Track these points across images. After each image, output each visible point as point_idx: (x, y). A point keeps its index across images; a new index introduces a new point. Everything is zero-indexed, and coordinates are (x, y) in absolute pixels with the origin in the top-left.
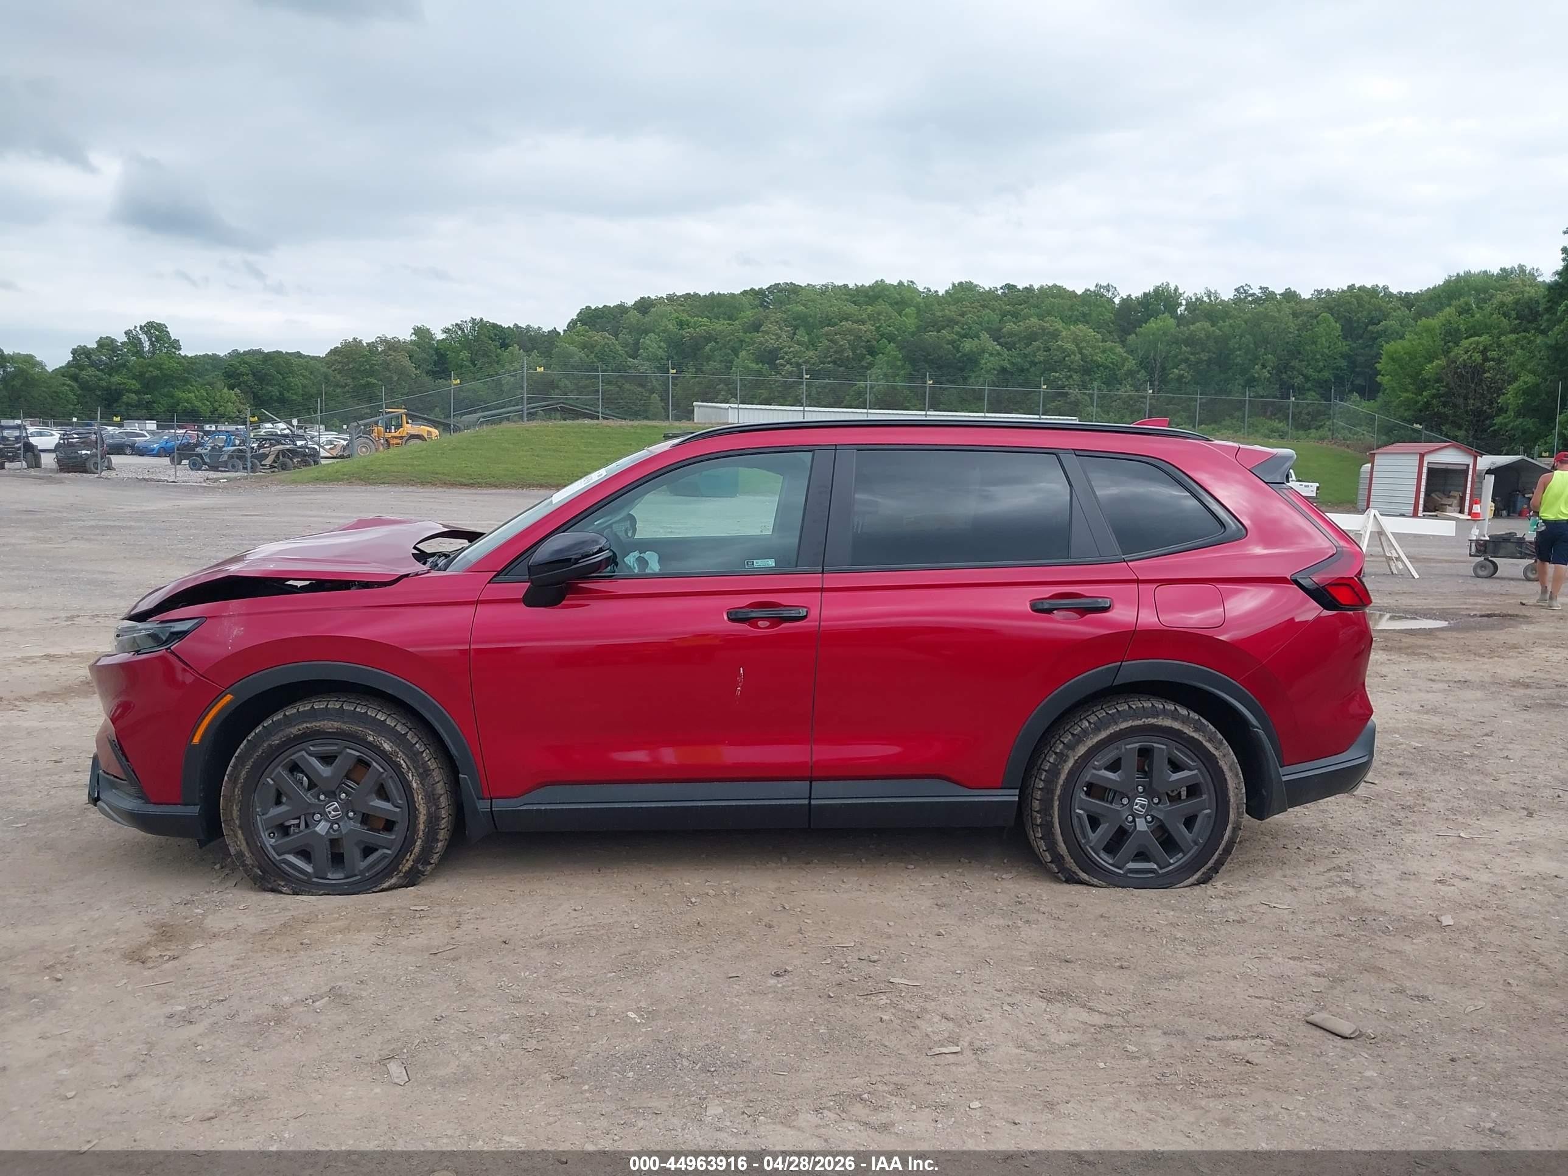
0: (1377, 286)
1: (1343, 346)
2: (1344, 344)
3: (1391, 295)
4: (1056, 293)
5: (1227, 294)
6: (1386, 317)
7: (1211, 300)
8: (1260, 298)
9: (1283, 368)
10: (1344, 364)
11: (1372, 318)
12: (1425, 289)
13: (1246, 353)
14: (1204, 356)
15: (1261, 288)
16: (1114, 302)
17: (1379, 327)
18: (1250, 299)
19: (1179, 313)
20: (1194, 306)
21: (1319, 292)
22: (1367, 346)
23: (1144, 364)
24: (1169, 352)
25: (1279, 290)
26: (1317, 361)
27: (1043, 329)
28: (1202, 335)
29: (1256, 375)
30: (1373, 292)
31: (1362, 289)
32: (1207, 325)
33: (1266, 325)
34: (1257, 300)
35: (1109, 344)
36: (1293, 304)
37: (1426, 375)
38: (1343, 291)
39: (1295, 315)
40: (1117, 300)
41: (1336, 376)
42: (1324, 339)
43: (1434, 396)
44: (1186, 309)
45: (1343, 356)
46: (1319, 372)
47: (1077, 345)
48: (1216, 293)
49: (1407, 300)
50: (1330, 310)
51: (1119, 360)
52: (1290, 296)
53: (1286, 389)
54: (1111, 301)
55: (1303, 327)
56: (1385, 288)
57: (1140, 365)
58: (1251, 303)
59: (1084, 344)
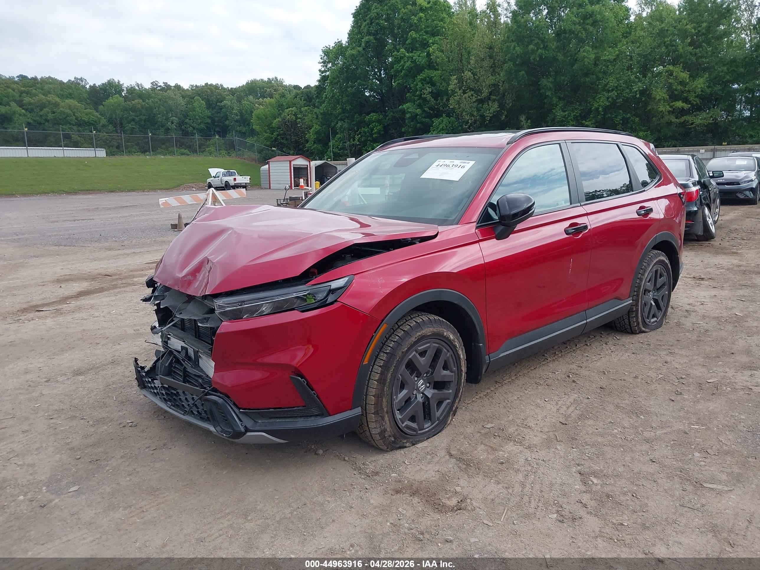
0: (218, 84)
1: (208, 113)
2: (209, 111)
3: (224, 89)
4: (50, 82)
5: (147, 86)
6: (224, 99)
7: (139, 88)
8: (163, 88)
9: (181, 124)
10: (209, 121)
11: (218, 99)
12: (238, 86)
13: (163, 116)
14: (144, 118)
15: (164, 83)
16: (86, 88)
17: (222, 104)
18: (159, 88)
19: (124, 95)
20: (131, 90)
21: (192, 86)
22: (218, 113)
23: (110, 121)
24: (123, 115)
25: (172, 84)
26: (197, 119)
27: (49, 102)
28: (139, 106)
29: (170, 127)
30: (216, 87)
31: (211, 85)
32: (141, 101)
33: (170, 102)
34: (162, 89)
35: (88, 110)
36: (181, 91)
37: (274, 125)
38: (203, 86)
39: (183, 97)
40: (88, 86)
41: (207, 127)
42: (198, 109)
43: (278, 135)
44: (127, 93)
45: (209, 117)
46: (199, 125)
47: (72, 111)
48: (141, 85)
49: (232, 91)
50: (199, 95)
51: (96, 119)
52: (178, 87)
53: (186, 134)
54: (84, 87)
55: (188, 103)
56: (222, 85)
57: (109, 122)
58: (159, 90)
59: (75, 110)
